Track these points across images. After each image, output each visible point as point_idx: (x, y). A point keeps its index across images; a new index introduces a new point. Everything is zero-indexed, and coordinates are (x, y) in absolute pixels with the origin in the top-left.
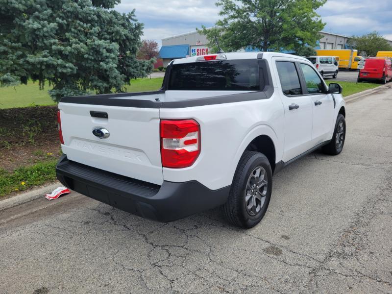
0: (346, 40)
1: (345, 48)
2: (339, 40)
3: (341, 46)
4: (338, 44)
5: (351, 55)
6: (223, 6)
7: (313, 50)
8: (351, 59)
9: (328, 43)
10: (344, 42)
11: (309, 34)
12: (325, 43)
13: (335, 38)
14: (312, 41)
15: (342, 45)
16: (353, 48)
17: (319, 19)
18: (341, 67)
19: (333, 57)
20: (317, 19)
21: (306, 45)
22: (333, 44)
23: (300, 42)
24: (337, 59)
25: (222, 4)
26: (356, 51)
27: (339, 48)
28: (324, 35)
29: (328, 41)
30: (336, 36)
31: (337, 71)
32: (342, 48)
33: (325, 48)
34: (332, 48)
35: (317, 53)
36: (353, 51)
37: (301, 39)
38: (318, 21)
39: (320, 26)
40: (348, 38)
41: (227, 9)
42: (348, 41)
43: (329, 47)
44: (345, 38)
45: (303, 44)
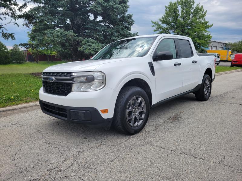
0: (224, 45)
1: (224, 49)
2: (220, 45)
3: (221, 48)
4: (220, 47)
5: (228, 53)
6: (156, 27)
7: (205, 50)
8: (228, 55)
9: (213, 46)
10: (223, 46)
11: (203, 41)
12: (212, 46)
13: (217, 43)
14: (205, 45)
15: (222, 48)
16: (229, 49)
18: (222, 60)
19: (217, 53)
20: (208, 34)
21: (202, 47)
22: (216, 47)
23: (198, 46)
24: (220, 55)
25: (155, 26)
26: (230, 51)
27: (220, 49)
28: (211, 42)
29: (214, 45)
30: (218, 42)
31: (219, 61)
32: (222, 49)
33: (212, 49)
34: (216, 49)
35: (207, 51)
36: (228, 51)
37: (199, 44)
39: (209, 37)
40: (226, 44)
41: (158, 28)
42: (225, 45)
43: (214, 49)
44: (224, 43)
45: (200, 47)
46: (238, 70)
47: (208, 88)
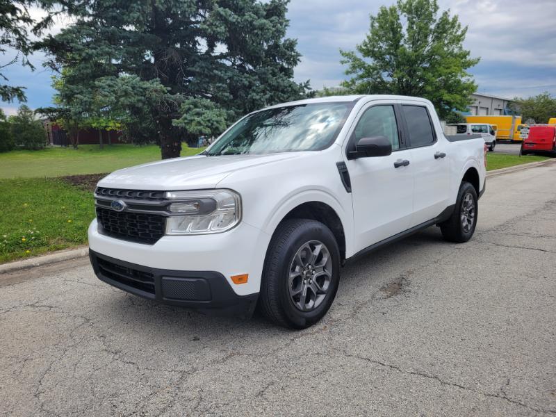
0: (506, 103)
1: (505, 114)
2: (495, 105)
3: (499, 112)
4: (496, 109)
5: (513, 123)
6: (350, 63)
7: (461, 117)
8: (513, 128)
9: (481, 108)
10: (503, 106)
11: (458, 97)
12: (477, 107)
13: (490, 101)
14: (462, 105)
15: (501, 110)
16: (516, 113)
17: (471, 80)
18: (500, 138)
19: (488, 124)
20: (469, 80)
21: (454, 110)
22: (488, 108)
23: (447, 107)
24: (495, 127)
25: (349, 62)
26: (519, 118)
27: (497, 115)
28: (476, 98)
29: (482, 105)
30: (492, 98)
31: (494, 141)
32: (500, 114)
33: (477, 114)
34: (487, 114)
35: (467, 120)
36: (515, 118)
37: (448, 103)
38: (470, 82)
39: (471, 88)
40: (509, 101)
41: (354, 67)
42: (508, 105)
43: (482, 113)
44: (504, 101)
45: (450, 110)
46: (537, 162)
47: (470, 212)
